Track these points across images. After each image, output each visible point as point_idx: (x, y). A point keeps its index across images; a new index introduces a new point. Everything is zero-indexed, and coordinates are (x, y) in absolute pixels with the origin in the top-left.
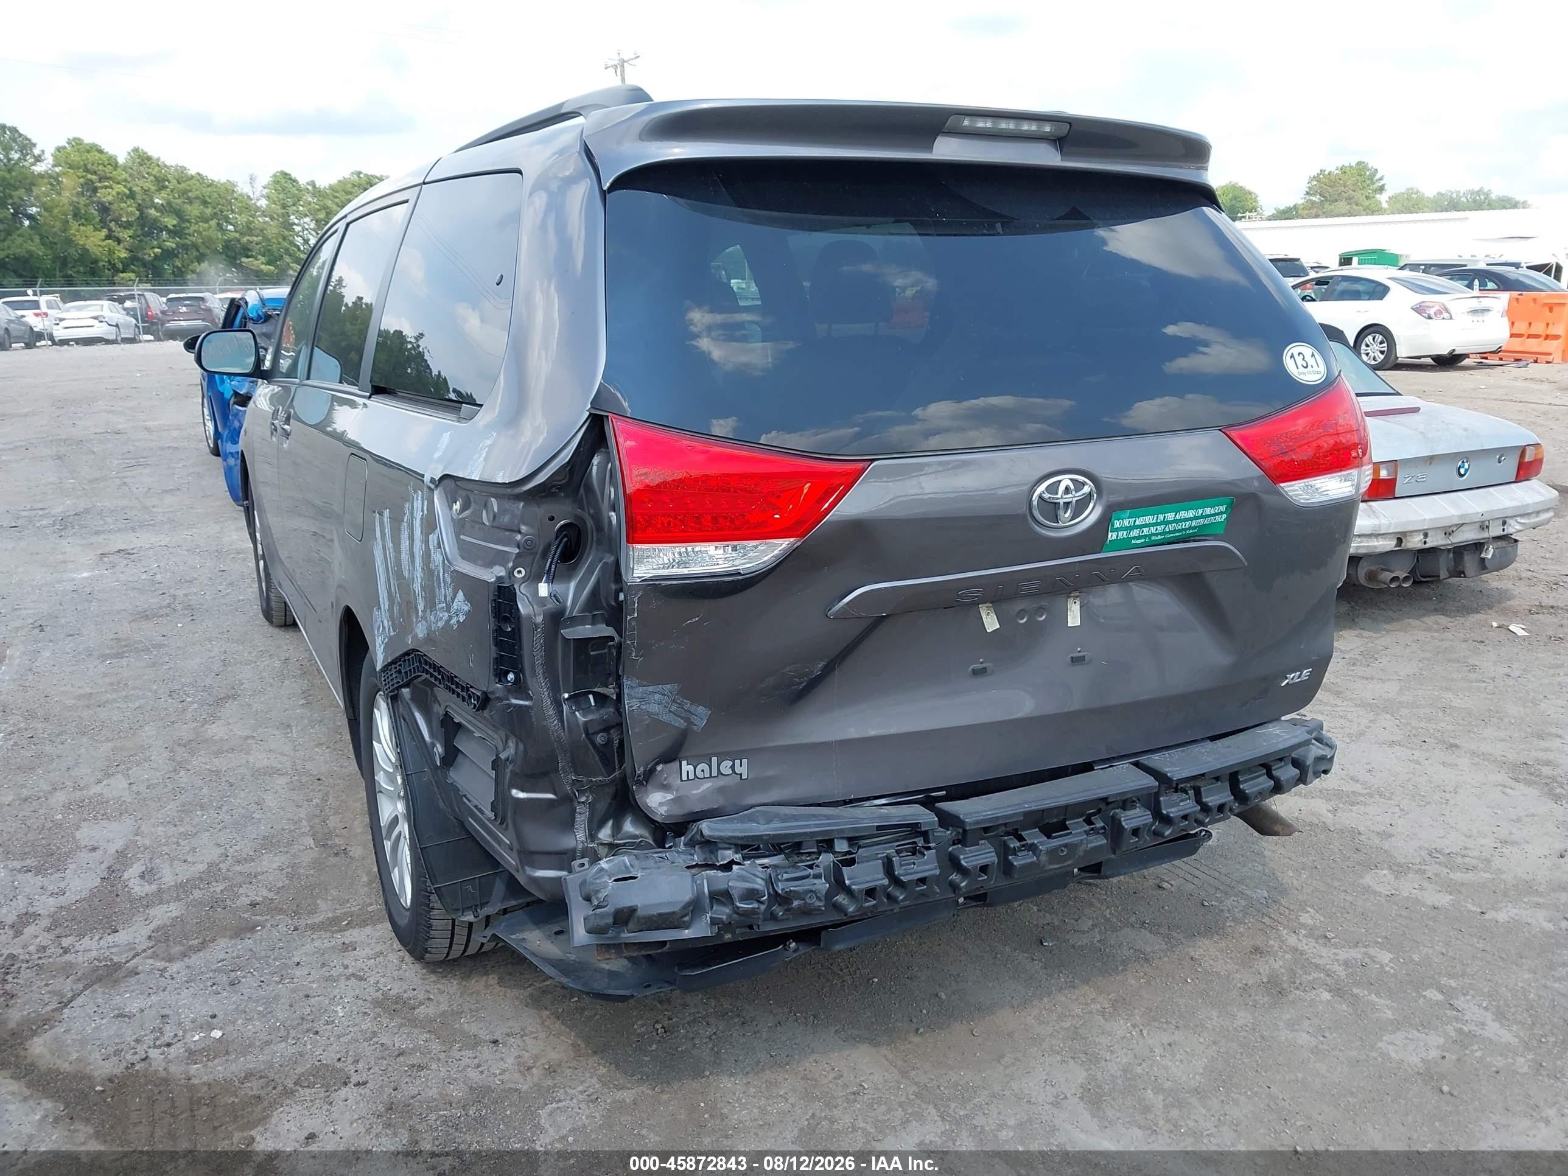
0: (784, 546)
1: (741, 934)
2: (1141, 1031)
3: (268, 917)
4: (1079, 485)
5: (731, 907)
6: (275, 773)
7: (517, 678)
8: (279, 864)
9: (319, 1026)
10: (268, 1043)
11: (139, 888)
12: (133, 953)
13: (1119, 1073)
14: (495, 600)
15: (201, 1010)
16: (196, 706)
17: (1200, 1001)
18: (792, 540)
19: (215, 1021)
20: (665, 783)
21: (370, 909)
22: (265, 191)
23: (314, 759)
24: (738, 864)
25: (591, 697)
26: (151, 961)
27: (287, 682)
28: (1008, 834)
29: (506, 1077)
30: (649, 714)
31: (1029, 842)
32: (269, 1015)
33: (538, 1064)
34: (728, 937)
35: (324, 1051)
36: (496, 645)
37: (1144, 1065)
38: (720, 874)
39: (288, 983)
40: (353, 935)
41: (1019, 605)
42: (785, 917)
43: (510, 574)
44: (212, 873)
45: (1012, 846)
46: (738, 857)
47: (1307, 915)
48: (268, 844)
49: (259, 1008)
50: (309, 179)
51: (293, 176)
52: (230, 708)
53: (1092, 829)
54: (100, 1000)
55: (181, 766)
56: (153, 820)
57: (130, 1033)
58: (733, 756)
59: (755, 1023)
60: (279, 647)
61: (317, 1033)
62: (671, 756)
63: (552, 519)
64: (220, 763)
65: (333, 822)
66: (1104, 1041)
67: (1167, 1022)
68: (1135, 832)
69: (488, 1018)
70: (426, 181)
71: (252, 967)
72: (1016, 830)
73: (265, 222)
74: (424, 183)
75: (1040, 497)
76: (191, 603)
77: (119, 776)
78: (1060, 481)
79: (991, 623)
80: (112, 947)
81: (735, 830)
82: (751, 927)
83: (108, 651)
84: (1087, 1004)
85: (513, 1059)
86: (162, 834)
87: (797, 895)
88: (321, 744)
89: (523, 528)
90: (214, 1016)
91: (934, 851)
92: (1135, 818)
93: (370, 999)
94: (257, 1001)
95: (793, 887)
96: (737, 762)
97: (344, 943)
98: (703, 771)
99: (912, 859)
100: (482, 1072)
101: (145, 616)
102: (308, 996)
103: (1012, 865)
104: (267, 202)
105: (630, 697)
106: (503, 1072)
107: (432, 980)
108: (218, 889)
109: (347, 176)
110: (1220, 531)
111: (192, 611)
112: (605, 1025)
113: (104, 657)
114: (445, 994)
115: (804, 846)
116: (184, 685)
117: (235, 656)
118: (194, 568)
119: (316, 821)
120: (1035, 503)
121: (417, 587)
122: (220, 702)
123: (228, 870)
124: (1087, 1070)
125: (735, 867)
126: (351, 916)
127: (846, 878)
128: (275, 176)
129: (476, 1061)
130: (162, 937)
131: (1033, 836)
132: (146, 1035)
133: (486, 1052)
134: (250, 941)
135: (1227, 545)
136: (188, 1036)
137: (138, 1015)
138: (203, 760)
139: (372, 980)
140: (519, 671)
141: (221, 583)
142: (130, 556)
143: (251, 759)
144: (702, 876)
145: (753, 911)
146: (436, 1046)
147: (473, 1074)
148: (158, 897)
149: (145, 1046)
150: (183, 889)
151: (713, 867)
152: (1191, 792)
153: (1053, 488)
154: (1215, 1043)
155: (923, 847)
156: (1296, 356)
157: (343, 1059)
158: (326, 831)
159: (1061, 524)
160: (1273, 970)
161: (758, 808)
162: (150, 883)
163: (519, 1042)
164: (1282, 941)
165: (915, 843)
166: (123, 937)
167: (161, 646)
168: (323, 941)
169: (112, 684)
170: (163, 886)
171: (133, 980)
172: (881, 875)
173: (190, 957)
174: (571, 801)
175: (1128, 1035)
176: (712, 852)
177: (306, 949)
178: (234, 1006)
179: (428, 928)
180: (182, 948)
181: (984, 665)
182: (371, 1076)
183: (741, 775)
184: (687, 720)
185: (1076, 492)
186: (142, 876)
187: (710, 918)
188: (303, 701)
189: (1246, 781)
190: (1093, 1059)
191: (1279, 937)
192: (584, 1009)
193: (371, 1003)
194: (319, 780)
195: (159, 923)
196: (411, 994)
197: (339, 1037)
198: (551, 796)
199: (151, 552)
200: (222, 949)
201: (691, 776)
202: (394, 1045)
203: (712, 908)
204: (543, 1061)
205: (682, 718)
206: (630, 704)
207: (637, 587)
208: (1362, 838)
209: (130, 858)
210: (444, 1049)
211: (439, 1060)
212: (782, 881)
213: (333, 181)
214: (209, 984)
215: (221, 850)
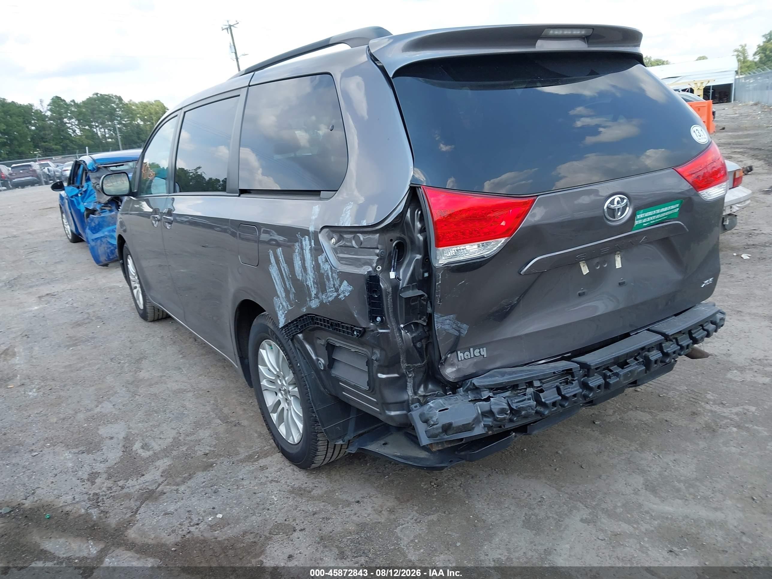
0: (503, 241)
1: (496, 430)
2: (659, 456)
3: (216, 459)
4: (622, 199)
5: (492, 418)
6: (184, 392)
7: (382, 319)
8: (209, 434)
9: (267, 506)
10: (247, 517)
11: (145, 454)
12: (157, 485)
13: (658, 476)
14: (367, 283)
15: (206, 505)
16: (127, 364)
17: (679, 439)
18: (506, 238)
19: (215, 510)
20: (452, 363)
21: (265, 448)
22: (49, 107)
23: (201, 382)
24: (492, 397)
25: (412, 325)
26: (168, 487)
27: (168, 348)
28: (604, 369)
29: (371, 517)
30: (445, 330)
31: (615, 371)
32: (240, 504)
33: (384, 509)
34: (490, 432)
35: (276, 517)
36: (369, 305)
37: (668, 471)
38: (485, 403)
39: (242, 488)
40: (263, 462)
41: (597, 260)
42: (517, 420)
43: (375, 269)
44: (176, 443)
45: (608, 375)
46: (491, 394)
47: (709, 395)
48: (198, 425)
49: (234, 502)
50: (71, 99)
51: (62, 98)
52: (145, 363)
53: (638, 363)
54: (152, 508)
55: (134, 394)
56: (134, 421)
57: (176, 521)
58: (480, 347)
59: (478, 477)
60: (155, 331)
61: (268, 509)
62: (453, 350)
63: (391, 240)
64: (154, 390)
65: (226, 410)
66: (643, 462)
67: (668, 451)
68: (656, 362)
69: (349, 492)
70: (250, 84)
71: (221, 483)
72: (608, 367)
73: (51, 123)
74: (249, 86)
75: (608, 207)
76: (99, 315)
77: (106, 402)
78: (614, 199)
79: (585, 270)
80: (145, 483)
81: (489, 382)
82: (500, 427)
83: (68, 344)
84: (628, 447)
85: (370, 508)
86: (142, 427)
87: (523, 409)
88: (201, 375)
89: (380, 246)
90: (214, 508)
91: (577, 381)
92: (655, 355)
93: (286, 490)
94: (231, 499)
95: (521, 405)
96: (481, 349)
97: (261, 467)
98: (467, 355)
99: (568, 386)
100: (358, 517)
101: (78, 324)
102: (255, 493)
103: (609, 383)
104: (51, 113)
105: (438, 323)
106: (369, 515)
107: (312, 477)
108: (184, 449)
109: (91, 96)
110: (676, 216)
111: (101, 319)
112: (407, 487)
113: (68, 347)
114: (322, 483)
115: (520, 385)
116: (116, 355)
117: (134, 338)
118: (91, 298)
119: (217, 411)
120: (606, 210)
121: (310, 283)
122: (139, 360)
123: (185, 440)
124: (643, 477)
125: (491, 399)
126: (258, 453)
127: (542, 398)
128: (53, 99)
129: (353, 512)
130: (167, 474)
131: (616, 369)
132: (184, 521)
133: (356, 507)
134: (213, 471)
135: (680, 222)
136: (205, 518)
137: (175, 512)
138: (144, 390)
139: (283, 482)
140: (382, 316)
141: (109, 304)
142: (55, 296)
143: (169, 386)
144: (476, 405)
145: (504, 419)
146: (330, 508)
147: (355, 518)
148: (156, 457)
149: (186, 527)
150: (166, 452)
151: (480, 400)
152: (674, 340)
153: (612, 202)
154: (695, 457)
155: (571, 380)
156: (695, 131)
157: (287, 520)
158: (224, 415)
159: (616, 219)
160: (706, 421)
161: (495, 370)
162: (149, 451)
163: (369, 500)
164: (703, 408)
165: (567, 378)
166: (148, 477)
167: (93, 338)
168: (250, 467)
169: (79, 359)
170: (155, 451)
171: (164, 496)
172: (557, 395)
173: (187, 483)
174: (405, 376)
175: (654, 458)
176: (478, 393)
177: (244, 471)
178: (221, 502)
179: (316, 451)
180: (181, 479)
181: (583, 291)
182: (306, 526)
183: (483, 355)
184: (459, 331)
185: (622, 203)
186: (142, 448)
187: (484, 424)
188: (181, 356)
189: (695, 333)
190: (643, 472)
191: (701, 406)
192: (392, 481)
193: (288, 492)
194: (208, 392)
195: (163, 468)
196: (306, 485)
197: (280, 510)
198: (396, 375)
199: (64, 293)
200: (200, 477)
201: (463, 359)
202: (309, 510)
203: (483, 419)
204: (385, 507)
205: (457, 330)
206: (438, 326)
207: (440, 269)
208: (718, 357)
209: (132, 440)
210: (335, 508)
211: (335, 514)
212: (514, 403)
213: (84, 99)
214: (203, 494)
215: (176, 431)
